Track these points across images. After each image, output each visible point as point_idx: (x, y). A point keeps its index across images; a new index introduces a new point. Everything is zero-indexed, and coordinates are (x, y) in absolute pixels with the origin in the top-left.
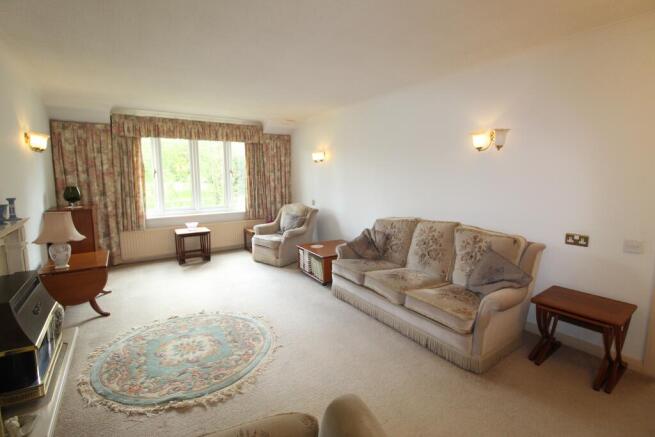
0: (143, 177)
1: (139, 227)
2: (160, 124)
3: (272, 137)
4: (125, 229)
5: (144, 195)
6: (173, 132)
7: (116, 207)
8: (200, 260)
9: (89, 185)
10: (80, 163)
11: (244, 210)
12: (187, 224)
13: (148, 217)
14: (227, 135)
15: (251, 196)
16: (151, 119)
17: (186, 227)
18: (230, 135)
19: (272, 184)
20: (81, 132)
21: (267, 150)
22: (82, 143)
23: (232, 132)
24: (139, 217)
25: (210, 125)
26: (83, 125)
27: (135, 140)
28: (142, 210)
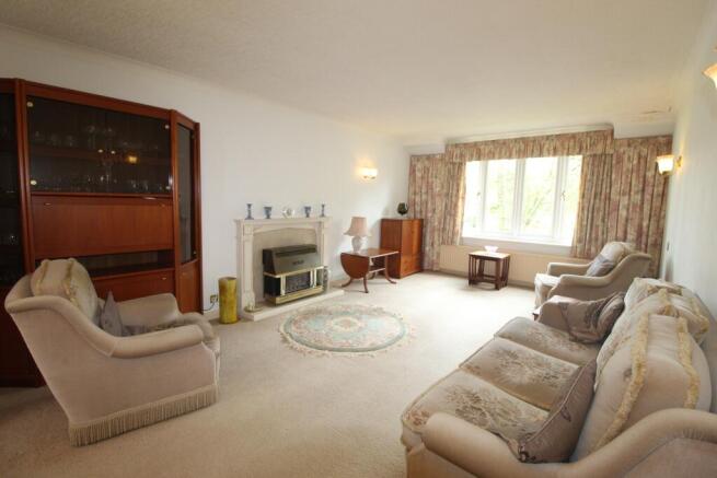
0: (463, 198)
1: (452, 242)
2: (482, 147)
3: (630, 142)
4: (443, 243)
5: (463, 215)
6: (494, 154)
7: (440, 223)
8: (493, 286)
9: (427, 203)
10: (424, 187)
11: (570, 245)
12: (487, 247)
13: (464, 235)
14: (555, 149)
15: (581, 225)
16: (476, 144)
17: (485, 250)
18: (560, 149)
19: (623, 213)
20: (426, 163)
21: (618, 162)
22: (426, 170)
23: (562, 145)
24: (454, 234)
25: (534, 140)
26: (429, 157)
27: (461, 166)
28: (458, 227)
